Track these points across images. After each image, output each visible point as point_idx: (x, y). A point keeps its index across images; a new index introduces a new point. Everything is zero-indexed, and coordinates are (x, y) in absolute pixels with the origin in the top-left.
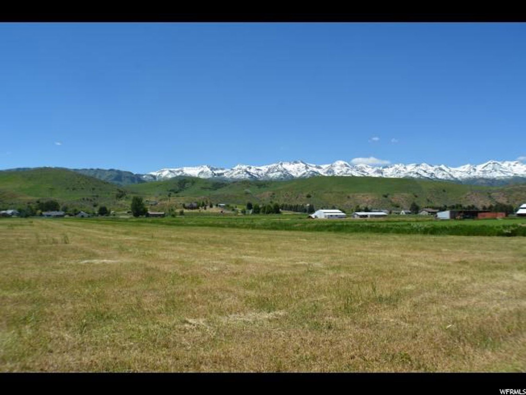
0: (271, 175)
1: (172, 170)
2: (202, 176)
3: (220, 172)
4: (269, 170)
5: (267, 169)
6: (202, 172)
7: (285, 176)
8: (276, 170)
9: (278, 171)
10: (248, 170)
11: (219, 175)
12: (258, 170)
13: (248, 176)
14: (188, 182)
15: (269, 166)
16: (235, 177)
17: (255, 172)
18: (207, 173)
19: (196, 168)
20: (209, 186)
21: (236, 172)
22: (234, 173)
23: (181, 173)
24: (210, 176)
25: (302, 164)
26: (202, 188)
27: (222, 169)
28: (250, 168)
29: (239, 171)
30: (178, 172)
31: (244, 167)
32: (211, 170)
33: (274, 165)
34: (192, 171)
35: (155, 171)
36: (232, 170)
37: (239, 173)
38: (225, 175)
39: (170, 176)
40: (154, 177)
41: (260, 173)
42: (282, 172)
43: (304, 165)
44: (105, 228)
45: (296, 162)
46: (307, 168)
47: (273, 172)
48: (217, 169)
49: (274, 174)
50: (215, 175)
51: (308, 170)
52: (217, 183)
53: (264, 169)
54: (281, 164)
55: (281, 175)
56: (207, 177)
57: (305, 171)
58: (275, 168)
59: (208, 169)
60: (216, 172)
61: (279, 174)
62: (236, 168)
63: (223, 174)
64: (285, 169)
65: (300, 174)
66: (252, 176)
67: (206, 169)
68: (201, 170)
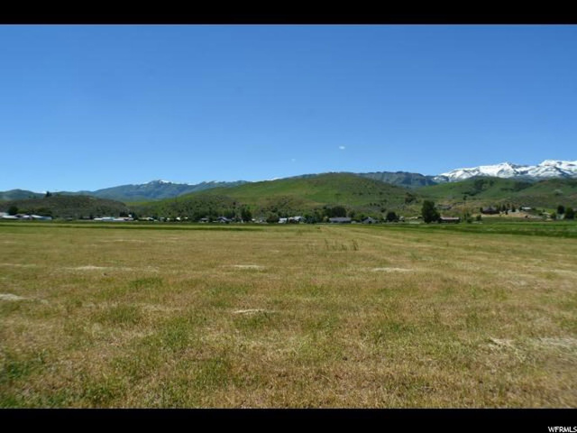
1: (466, 169)
2: (502, 176)
3: (523, 169)
6: (502, 171)
10: (558, 166)
11: (522, 173)
12: (571, 165)
13: (558, 173)
14: (486, 183)
16: (542, 175)
17: (567, 168)
18: (507, 172)
19: (494, 166)
20: (511, 186)
21: (544, 169)
22: (541, 170)
23: (477, 173)
24: (511, 175)
26: (503, 189)
27: (526, 166)
28: (560, 163)
29: (546, 167)
30: (474, 171)
31: (553, 163)
32: (513, 167)
34: (490, 170)
35: (448, 172)
36: (538, 166)
37: (547, 170)
38: (530, 173)
39: (464, 177)
40: (447, 178)
41: (573, 169)
44: (395, 235)
48: (519, 167)
50: (518, 173)
52: (520, 183)
56: (507, 176)
59: (510, 168)
60: (518, 170)
62: (543, 164)
63: (527, 172)
66: (563, 174)
67: (507, 167)
68: (500, 169)
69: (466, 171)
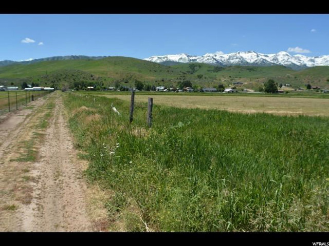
0: (232, 61)
1: (159, 57)
2: (181, 61)
3: (194, 58)
4: (230, 57)
5: (228, 57)
6: (181, 58)
7: (242, 62)
8: (235, 58)
9: (237, 58)
10: (214, 57)
11: (193, 60)
12: (222, 57)
13: (215, 61)
15: (229, 55)
16: (205, 62)
17: (220, 59)
18: (185, 59)
19: (176, 55)
21: (206, 59)
22: (204, 60)
23: (166, 59)
24: (187, 61)
25: (254, 53)
27: (196, 56)
28: (216, 56)
29: (208, 58)
30: (164, 58)
31: (211, 55)
32: (188, 57)
33: (234, 54)
34: (174, 58)
36: (202, 57)
37: (208, 59)
38: (198, 61)
39: (158, 61)
41: (223, 59)
42: (240, 59)
43: (256, 54)
45: (249, 52)
46: (258, 56)
47: (233, 59)
48: (191, 56)
49: (234, 60)
50: (191, 60)
51: (259, 58)
53: (226, 57)
54: (239, 53)
55: (239, 61)
57: (257, 59)
58: (234, 56)
59: (186, 56)
60: (191, 58)
61: (238, 60)
62: (205, 56)
63: (196, 60)
64: (242, 57)
65: (252, 61)
66: (218, 62)
67: (184, 56)
68: (181, 57)
69: (159, 58)
